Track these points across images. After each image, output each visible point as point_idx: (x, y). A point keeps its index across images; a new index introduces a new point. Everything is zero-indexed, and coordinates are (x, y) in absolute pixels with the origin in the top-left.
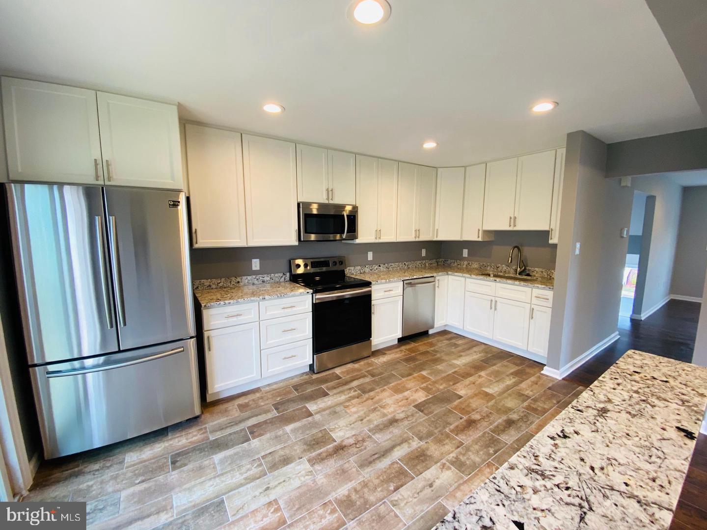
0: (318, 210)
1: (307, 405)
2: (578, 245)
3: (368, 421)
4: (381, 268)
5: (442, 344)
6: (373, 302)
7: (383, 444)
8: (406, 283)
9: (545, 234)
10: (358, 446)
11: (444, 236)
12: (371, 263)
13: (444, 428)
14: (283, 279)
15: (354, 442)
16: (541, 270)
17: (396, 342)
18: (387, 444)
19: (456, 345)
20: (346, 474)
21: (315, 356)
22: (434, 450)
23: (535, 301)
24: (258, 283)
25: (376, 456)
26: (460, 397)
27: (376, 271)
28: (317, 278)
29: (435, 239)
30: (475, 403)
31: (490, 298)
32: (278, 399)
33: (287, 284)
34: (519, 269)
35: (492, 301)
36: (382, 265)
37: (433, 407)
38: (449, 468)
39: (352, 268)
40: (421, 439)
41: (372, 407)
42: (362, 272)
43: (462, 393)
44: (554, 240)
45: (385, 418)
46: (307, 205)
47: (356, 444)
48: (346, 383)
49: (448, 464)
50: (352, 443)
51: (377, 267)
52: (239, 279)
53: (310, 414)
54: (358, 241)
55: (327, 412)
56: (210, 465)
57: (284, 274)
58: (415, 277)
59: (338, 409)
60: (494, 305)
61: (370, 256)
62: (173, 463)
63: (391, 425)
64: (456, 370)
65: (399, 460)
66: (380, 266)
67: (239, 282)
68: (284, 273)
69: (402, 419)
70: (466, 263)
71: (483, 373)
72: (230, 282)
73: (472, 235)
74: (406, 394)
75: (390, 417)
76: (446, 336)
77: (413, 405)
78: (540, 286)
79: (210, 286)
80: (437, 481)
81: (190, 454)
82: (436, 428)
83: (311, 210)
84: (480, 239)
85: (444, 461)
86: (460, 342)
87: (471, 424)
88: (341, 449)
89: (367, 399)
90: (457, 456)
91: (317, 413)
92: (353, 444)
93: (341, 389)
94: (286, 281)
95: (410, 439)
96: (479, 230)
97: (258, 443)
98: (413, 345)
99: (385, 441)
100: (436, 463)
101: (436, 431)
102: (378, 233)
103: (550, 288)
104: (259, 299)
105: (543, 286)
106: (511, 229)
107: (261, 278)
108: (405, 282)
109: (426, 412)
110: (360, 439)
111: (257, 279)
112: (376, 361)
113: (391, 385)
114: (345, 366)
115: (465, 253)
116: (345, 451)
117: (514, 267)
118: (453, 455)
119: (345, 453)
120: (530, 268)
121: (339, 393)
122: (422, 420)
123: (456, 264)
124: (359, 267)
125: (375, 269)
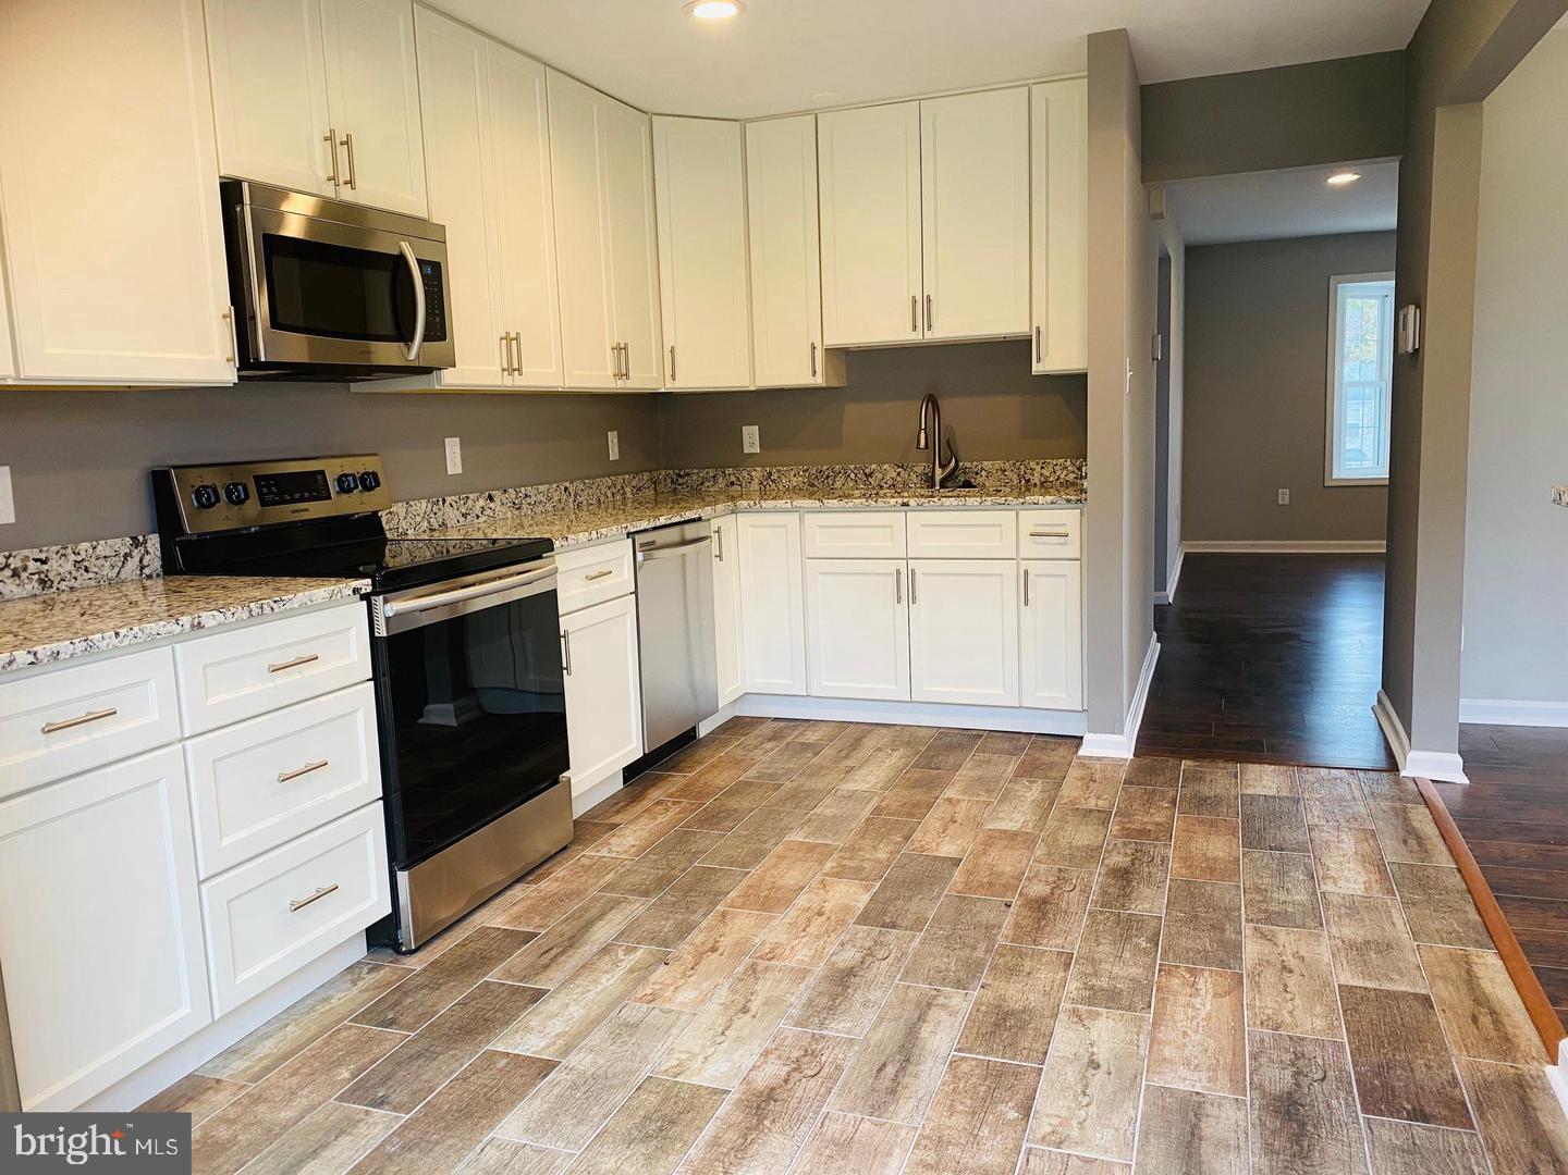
0: (312, 222)
1: (498, 1046)
3: (765, 1003)
4: (496, 506)
7: (877, 1036)
8: (642, 545)
9: (1018, 349)
10: (808, 1073)
11: (698, 374)
12: (461, 488)
13: (991, 939)
14: (133, 563)
15: (786, 1069)
16: (999, 464)
17: (619, 784)
18: (889, 1033)
19: (814, 748)
21: (403, 877)
22: (1015, 993)
23: (1030, 548)
25: (890, 1070)
26: (956, 862)
29: (669, 386)
30: (1006, 862)
31: (892, 566)
32: (346, 1075)
34: (938, 471)
35: (898, 572)
36: (497, 496)
37: (912, 907)
38: (1095, 1016)
40: (960, 984)
41: (740, 969)
42: (436, 526)
43: (947, 849)
44: (1052, 359)
45: (811, 980)
46: (271, 197)
47: (797, 1070)
48: (572, 942)
49: (1082, 1008)
50: (782, 1074)
51: (482, 502)
53: (546, 1067)
54: (450, 379)
55: (599, 1035)
57: (136, 543)
58: (663, 521)
59: (632, 1012)
60: (906, 588)
61: (454, 457)
63: (847, 987)
64: (874, 803)
65: (959, 1050)
66: (491, 498)
68: (134, 539)
69: (862, 962)
70: (757, 474)
71: (951, 793)
73: (795, 369)
74: (802, 900)
75: (820, 969)
76: (757, 732)
77: (852, 921)
78: (1043, 499)
80: (1095, 1049)
82: (974, 948)
83: (280, 217)
84: (819, 381)
85: (1065, 1005)
86: (812, 737)
87: (1041, 909)
88: (766, 1102)
89: (698, 958)
90: (1087, 987)
91: (567, 1050)
92: (788, 1074)
94: (149, 577)
95: (935, 997)
96: (815, 348)
98: (678, 780)
99: (875, 1028)
100: (1055, 1016)
101: (979, 954)
102: (512, 347)
103: (1068, 501)
104: (178, 629)
105: (1049, 498)
106: (916, 338)
108: (640, 539)
109: (903, 923)
110: (796, 1053)
112: (604, 852)
113: (733, 894)
114: (498, 900)
115: (751, 437)
116: (785, 1101)
117: (925, 469)
118: (1073, 986)
119: (792, 1105)
120: (969, 467)
121: (577, 974)
122: (915, 944)
123: (721, 482)
124: (424, 502)
125: (477, 510)
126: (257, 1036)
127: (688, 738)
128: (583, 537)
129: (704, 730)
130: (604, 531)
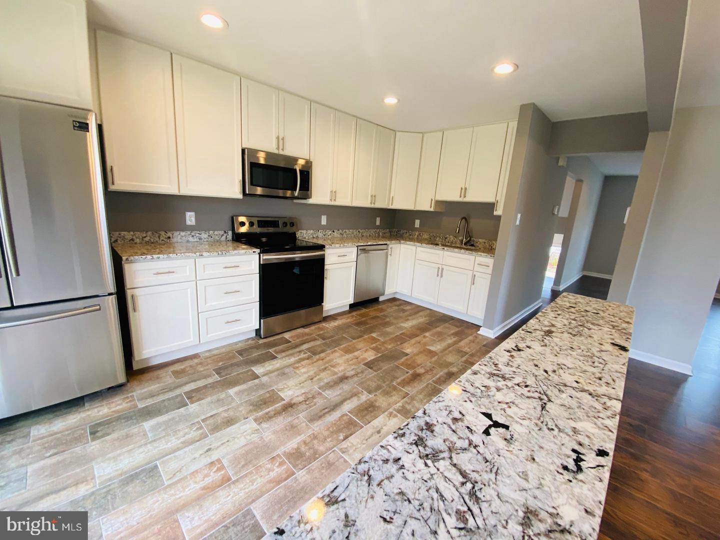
0: (266, 159)
1: (253, 369)
2: (519, 216)
3: (318, 379)
4: (335, 234)
5: (391, 310)
6: (326, 267)
7: (333, 399)
8: (360, 249)
9: (491, 206)
10: (307, 403)
11: (399, 204)
12: (324, 228)
13: (392, 381)
14: (224, 238)
15: (304, 399)
16: (484, 240)
17: (348, 308)
18: (338, 399)
19: (404, 311)
20: (295, 429)
21: (262, 321)
22: (382, 401)
23: (477, 268)
24: (193, 240)
25: (326, 410)
26: (407, 355)
27: (330, 236)
28: (264, 240)
29: (391, 207)
30: (420, 359)
31: (437, 266)
32: (221, 364)
33: (230, 244)
34: (464, 240)
35: (439, 268)
36: (336, 231)
37: (381, 364)
38: (396, 416)
39: (304, 232)
40: (370, 392)
41: (323, 367)
42: (315, 236)
43: (408, 351)
44: (498, 212)
45: (336, 376)
46: (254, 152)
47: (305, 401)
48: (296, 346)
49: (395, 412)
50: (301, 401)
51: (330, 232)
52: (169, 234)
53: (257, 377)
54: (311, 201)
55: (276, 373)
56: (139, 433)
57: (225, 232)
58: (369, 243)
59: (286, 370)
60: (440, 273)
61: (324, 220)
62: (93, 433)
63: (341, 382)
64: (403, 331)
65: (349, 412)
66: (334, 232)
67: (169, 238)
69: (352, 376)
70: (417, 233)
71: (427, 334)
72: (159, 237)
73: (425, 205)
74: (356, 354)
75: (340, 374)
76: (395, 303)
77: (363, 363)
78: (483, 254)
79: (132, 240)
80: (384, 427)
81: (114, 423)
82: (385, 382)
83: (258, 158)
84: (432, 210)
85: (391, 410)
86: (408, 308)
87: (416, 377)
88: (290, 407)
89: (318, 360)
90: (403, 405)
91: (263, 376)
92: (303, 401)
93: (290, 352)
94: (228, 240)
95: (360, 393)
96: (432, 200)
97: (197, 407)
98: (364, 311)
99: (335, 397)
100: (384, 412)
101: (384, 385)
102: (334, 194)
103: (491, 256)
104: (195, 255)
105: (485, 254)
106: (461, 200)
107: (197, 235)
108: (359, 248)
109: (374, 368)
110: (310, 396)
111: (193, 236)
112: (327, 326)
113: (342, 346)
114: (295, 330)
115: (417, 223)
116: (294, 409)
117: (460, 238)
118: (400, 404)
119: (294, 410)
120: (475, 239)
121: (285, 357)
122: (371, 376)
123: (408, 234)
124: (312, 231)
125: (329, 234)
126: (217, 349)
127: (375, 300)
128: (337, 245)
129: (381, 299)
130: (346, 245)
